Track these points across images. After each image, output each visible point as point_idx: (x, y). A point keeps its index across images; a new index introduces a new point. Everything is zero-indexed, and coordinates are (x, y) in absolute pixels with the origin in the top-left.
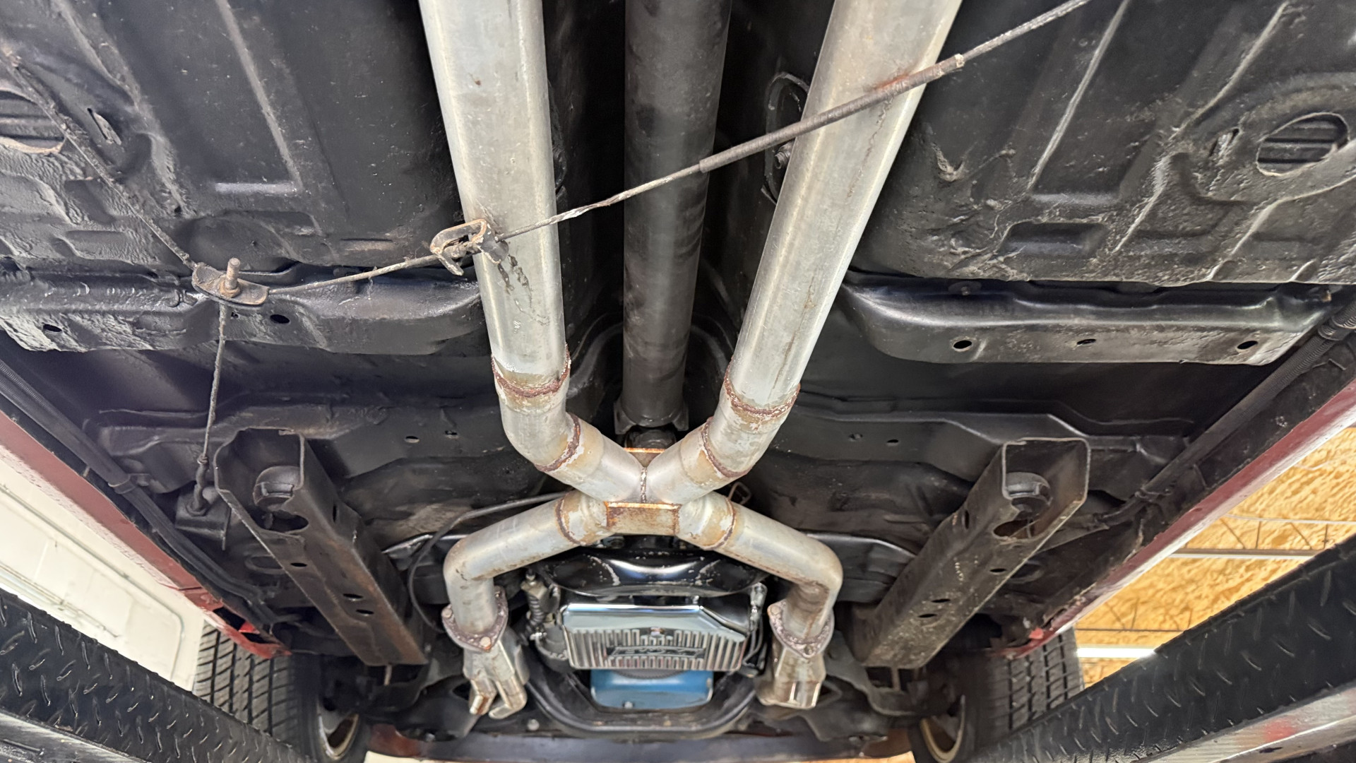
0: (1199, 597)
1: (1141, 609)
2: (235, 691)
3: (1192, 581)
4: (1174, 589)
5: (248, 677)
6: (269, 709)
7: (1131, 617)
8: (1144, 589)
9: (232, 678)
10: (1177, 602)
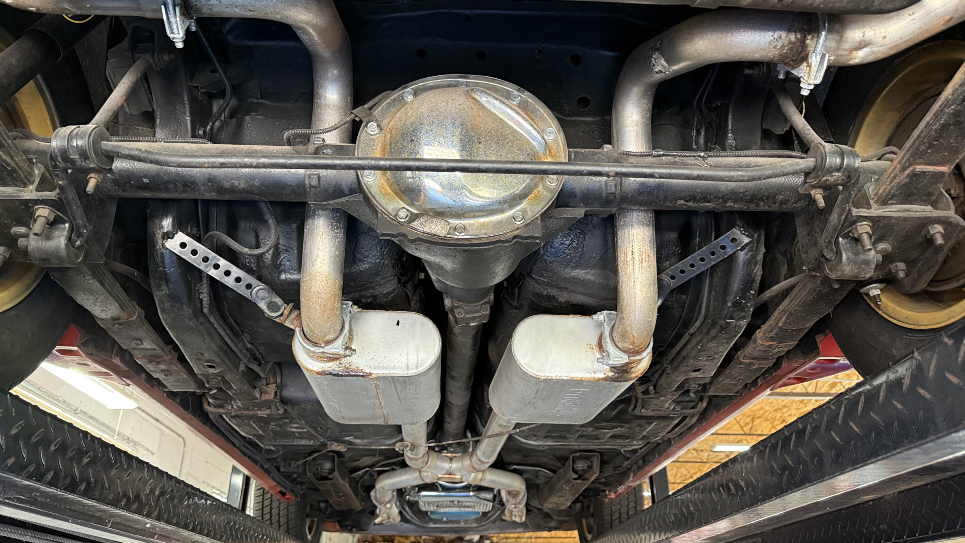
0: (790, 415)
1: (757, 422)
3: (785, 406)
4: (775, 410)
5: (278, 508)
6: (287, 522)
7: (750, 425)
8: (758, 410)
9: (271, 509)
10: (778, 418)
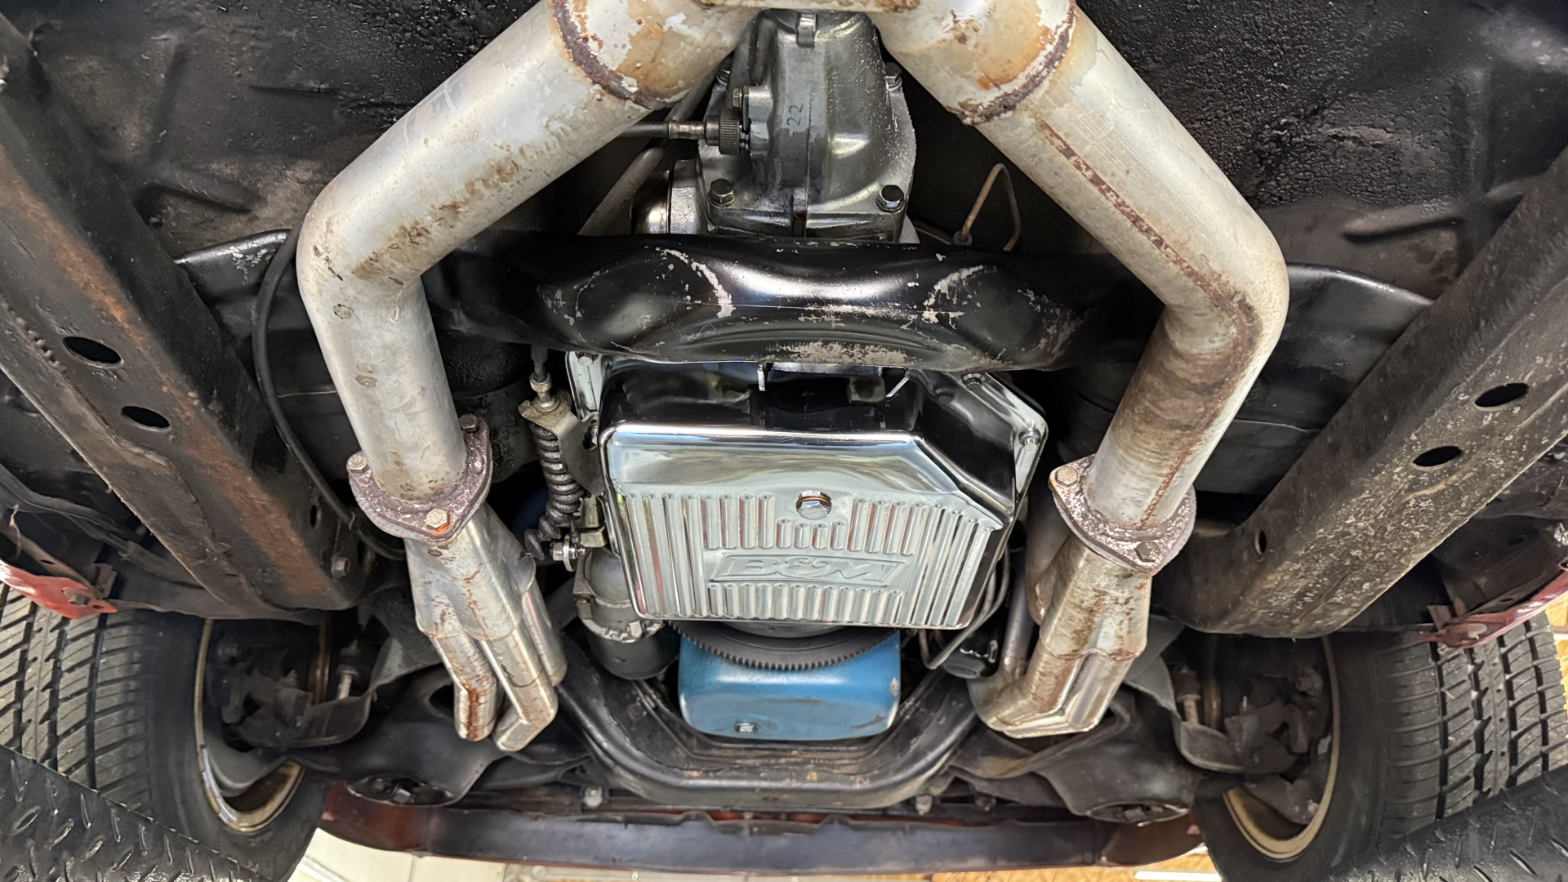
2: (26, 688)
5: (52, 661)
6: (88, 723)
9: (23, 664)
